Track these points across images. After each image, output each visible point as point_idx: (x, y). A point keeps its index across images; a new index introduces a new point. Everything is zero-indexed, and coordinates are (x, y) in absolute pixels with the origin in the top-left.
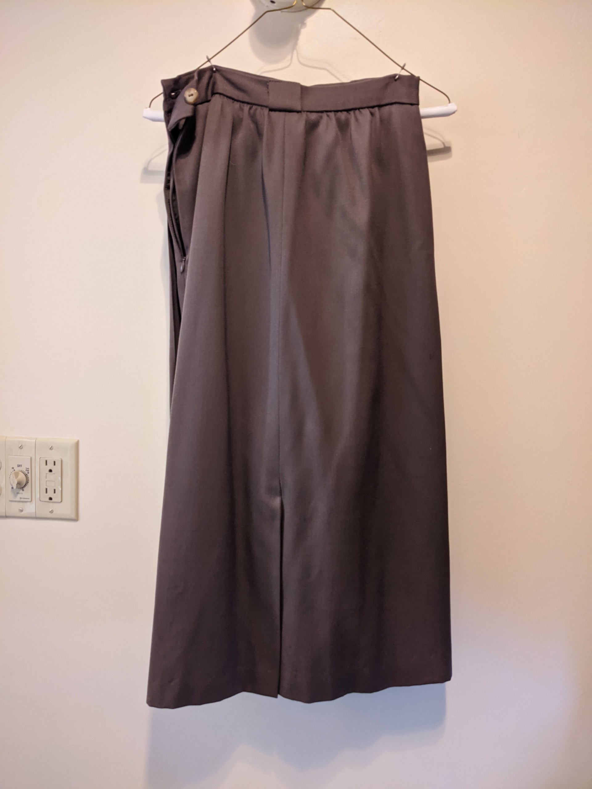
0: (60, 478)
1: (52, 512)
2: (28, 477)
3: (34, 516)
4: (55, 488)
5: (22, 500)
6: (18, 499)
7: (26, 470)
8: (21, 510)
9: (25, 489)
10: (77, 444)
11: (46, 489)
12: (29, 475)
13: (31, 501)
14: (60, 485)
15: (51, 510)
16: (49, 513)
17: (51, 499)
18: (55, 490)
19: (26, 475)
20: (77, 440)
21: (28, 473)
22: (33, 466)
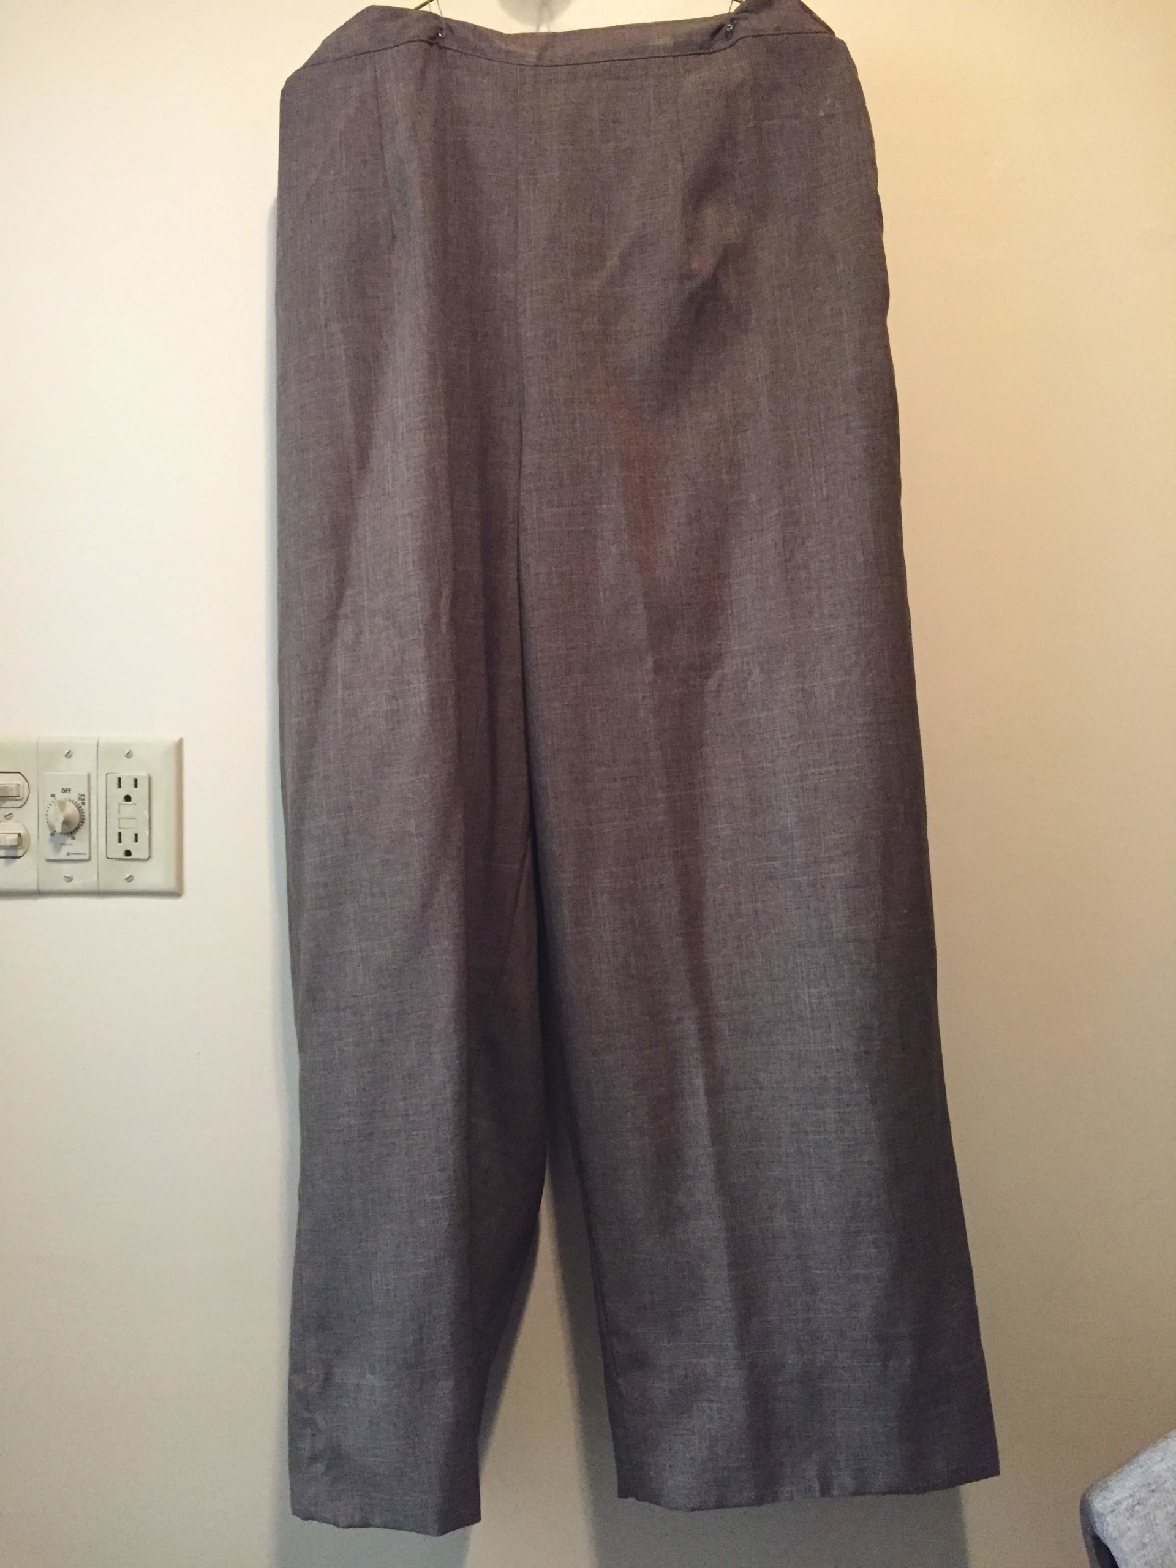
0: (146, 812)
1: (130, 879)
2: (84, 812)
3: (96, 889)
4: (136, 831)
5: (71, 857)
6: (62, 855)
7: (79, 799)
8: (69, 878)
9: (77, 835)
10: (179, 746)
11: (120, 834)
12: (85, 808)
13: (90, 859)
14: (147, 823)
15: (127, 876)
16: (126, 883)
17: (128, 853)
18: (136, 835)
19: (79, 808)
20: (177, 738)
21: (83, 804)
22: (93, 792)
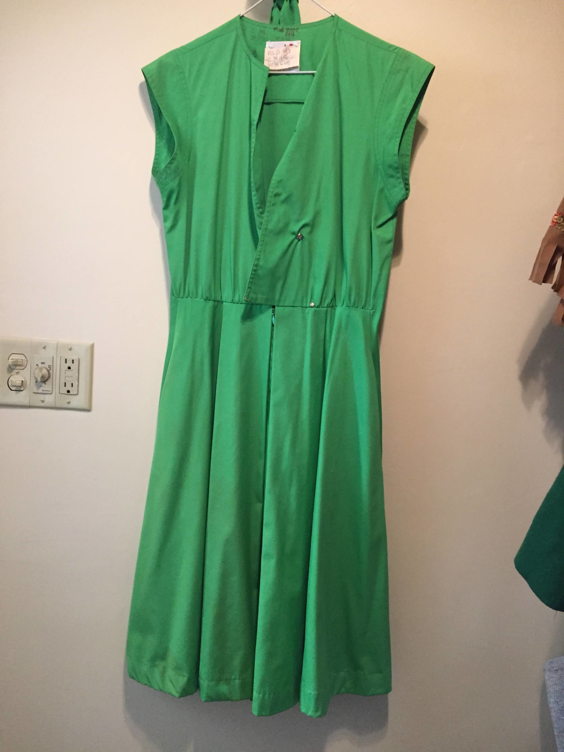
0: (77, 374)
1: (69, 403)
2: (50, 373)
3: (54, 406)
4: (72, 383)
5: (44, 392)
6: (40, 391)
7: (48, 367)
8: (43, 401)
9: (47, 383)
10: (92, 346)
11: (65, 383)
12: (51, 371)
13: (52, 393)
14: (77, 379)
15: (68, 401)
16: (67, 404)
17: (68, 391)
18: (72, 384)
19: (48, 371)
20: (92, 343)
21: (50, 369)
22: (55, 365)
